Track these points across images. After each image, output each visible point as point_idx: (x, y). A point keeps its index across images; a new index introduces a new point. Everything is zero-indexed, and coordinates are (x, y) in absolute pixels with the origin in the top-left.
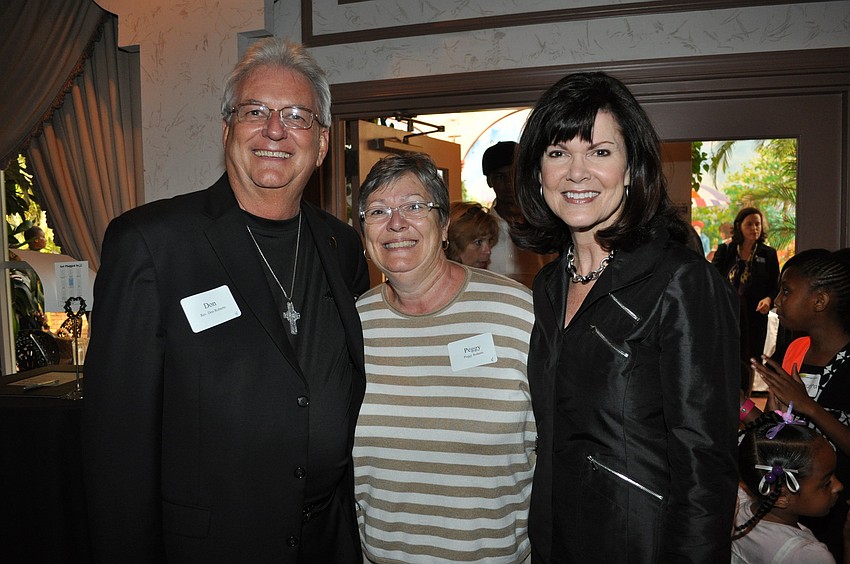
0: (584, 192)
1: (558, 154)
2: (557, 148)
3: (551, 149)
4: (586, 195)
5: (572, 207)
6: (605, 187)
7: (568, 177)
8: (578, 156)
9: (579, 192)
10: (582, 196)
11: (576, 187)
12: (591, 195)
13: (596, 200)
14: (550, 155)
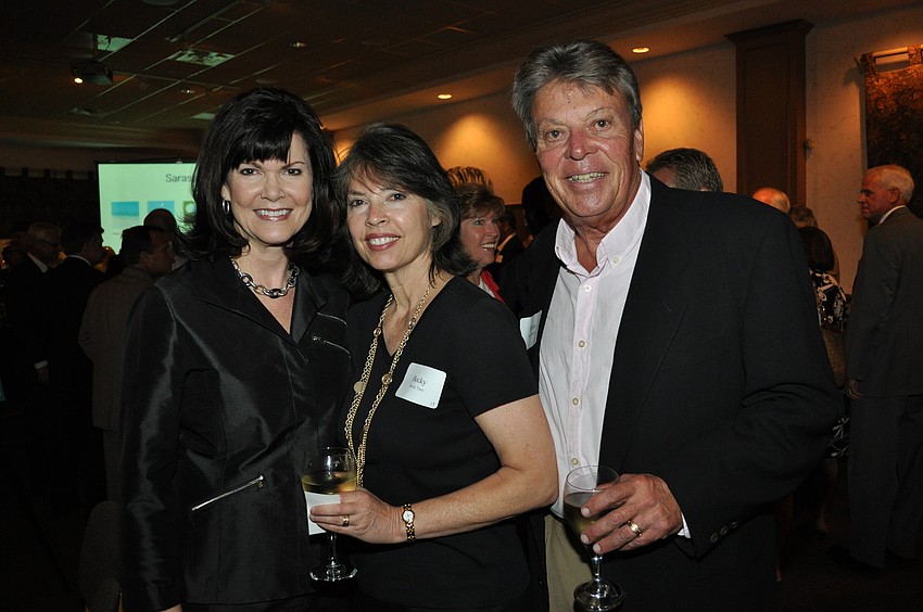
0: (279, 210)
1: (249, 172)
2: (249, 166)
3: (243, 166)
4: (281, 213)
5: (267, 224)
6: (296, 204)
7: (264, 195)
8: (272, 175)
9: (274, 210)
10: (277, 213)
11: (270, 205)
12: (284, 212)
13: (291, 218)
14: (242, 172)
